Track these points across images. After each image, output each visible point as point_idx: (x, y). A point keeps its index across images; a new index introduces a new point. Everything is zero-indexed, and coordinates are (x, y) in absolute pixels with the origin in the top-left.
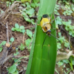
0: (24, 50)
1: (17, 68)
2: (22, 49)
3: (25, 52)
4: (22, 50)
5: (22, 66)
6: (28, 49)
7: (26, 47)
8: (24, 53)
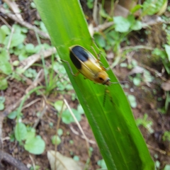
0: (9, 85)
1: (26, 125)
2: (3, 86)
3: (14, 88)
4: (4, 88)
5: (30, 114)
6: (14, 79)
7: (7, 78)
8: (15, 91)
